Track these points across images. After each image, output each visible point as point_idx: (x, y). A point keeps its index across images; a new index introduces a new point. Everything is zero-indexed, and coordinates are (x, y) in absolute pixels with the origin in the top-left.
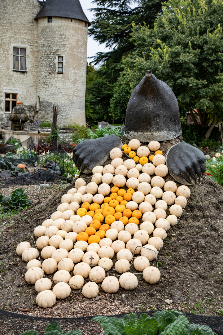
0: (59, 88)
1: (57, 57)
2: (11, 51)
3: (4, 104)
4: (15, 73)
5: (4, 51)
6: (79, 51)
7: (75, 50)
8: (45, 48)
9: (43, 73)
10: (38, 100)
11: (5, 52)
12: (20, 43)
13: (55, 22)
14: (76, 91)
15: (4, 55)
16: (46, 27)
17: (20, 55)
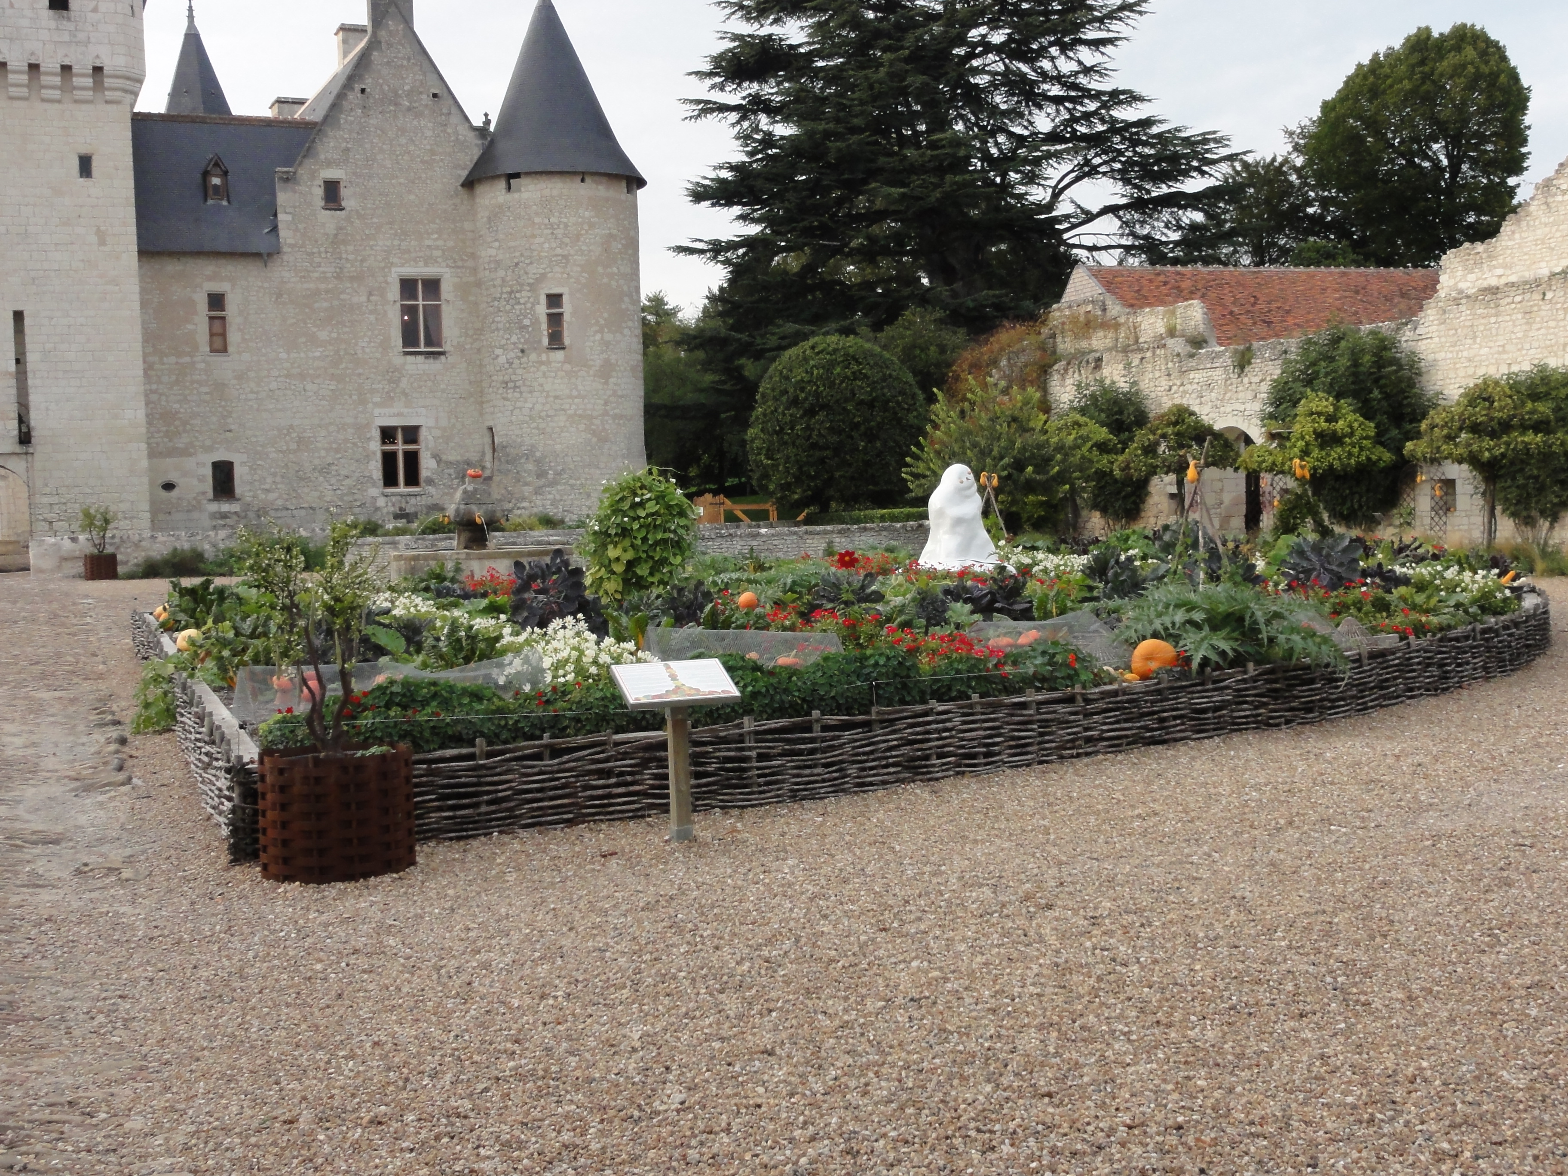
0: (556, 397)
1: (543, 300)
2: (394, 292)
3: (379, 465)
4: (410, 358)
5: (370, 294)
6: (615, 270)
7: (600, 269)
8: (501, 273)
9: (498, 351)
10: (488, 440)
11: (372, 298)
12: (421, 264)
13: (531, 187)
14: (612, 399)
15: (371, 307)
16: (500, 206)
17: (420, 302)
